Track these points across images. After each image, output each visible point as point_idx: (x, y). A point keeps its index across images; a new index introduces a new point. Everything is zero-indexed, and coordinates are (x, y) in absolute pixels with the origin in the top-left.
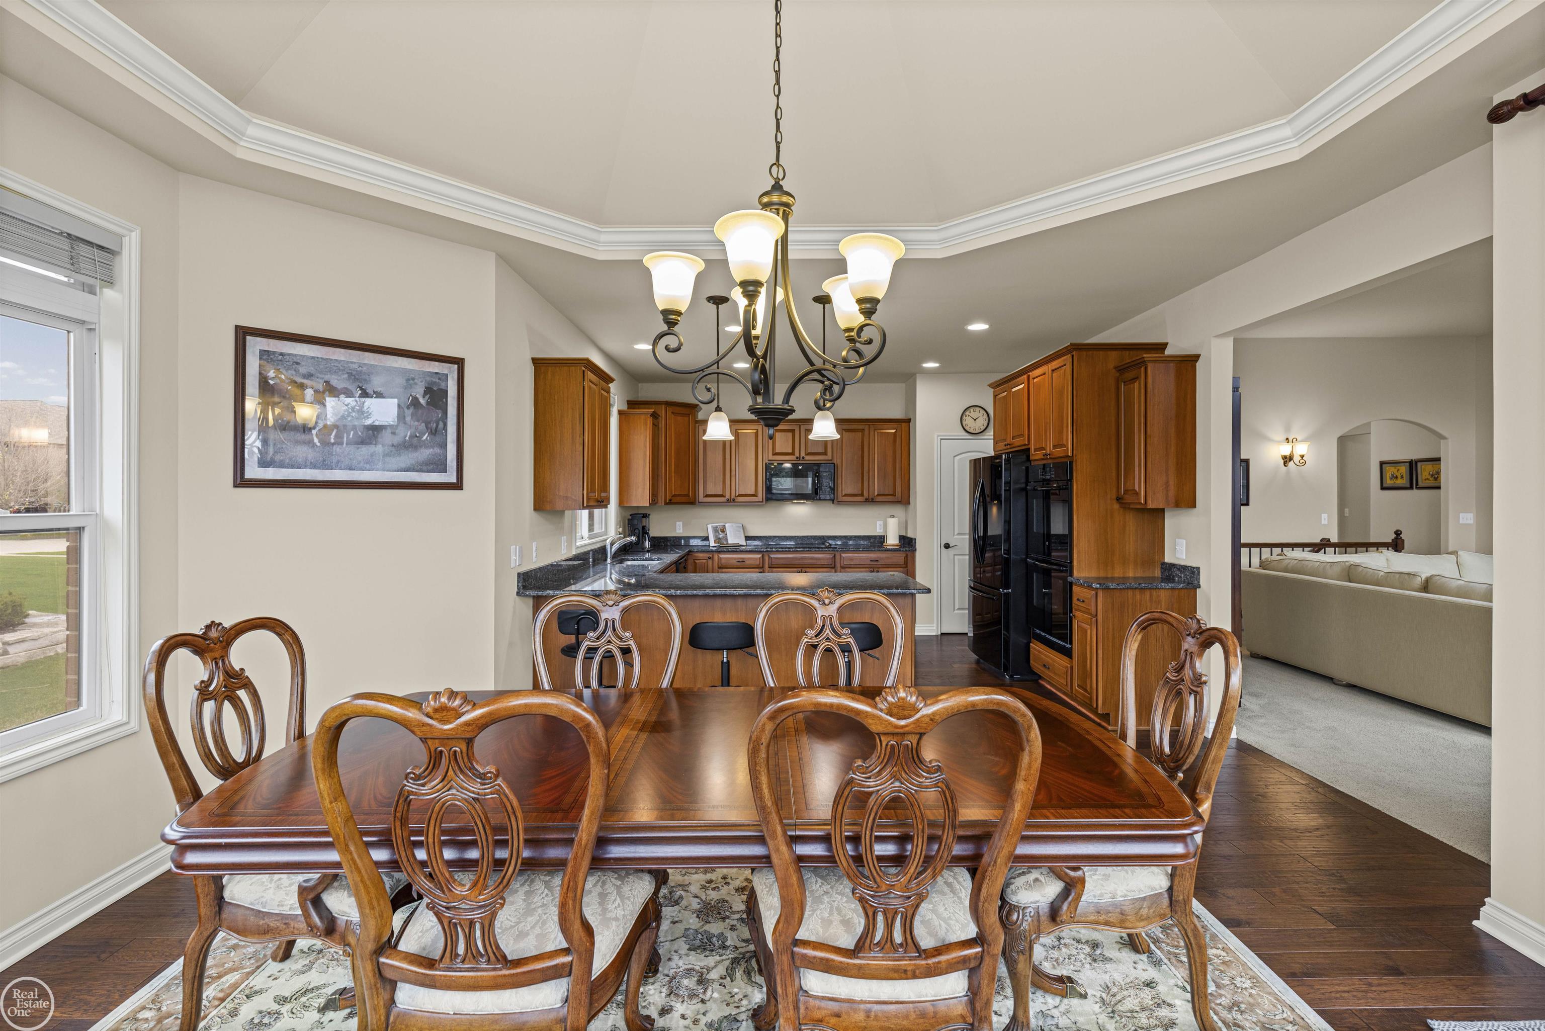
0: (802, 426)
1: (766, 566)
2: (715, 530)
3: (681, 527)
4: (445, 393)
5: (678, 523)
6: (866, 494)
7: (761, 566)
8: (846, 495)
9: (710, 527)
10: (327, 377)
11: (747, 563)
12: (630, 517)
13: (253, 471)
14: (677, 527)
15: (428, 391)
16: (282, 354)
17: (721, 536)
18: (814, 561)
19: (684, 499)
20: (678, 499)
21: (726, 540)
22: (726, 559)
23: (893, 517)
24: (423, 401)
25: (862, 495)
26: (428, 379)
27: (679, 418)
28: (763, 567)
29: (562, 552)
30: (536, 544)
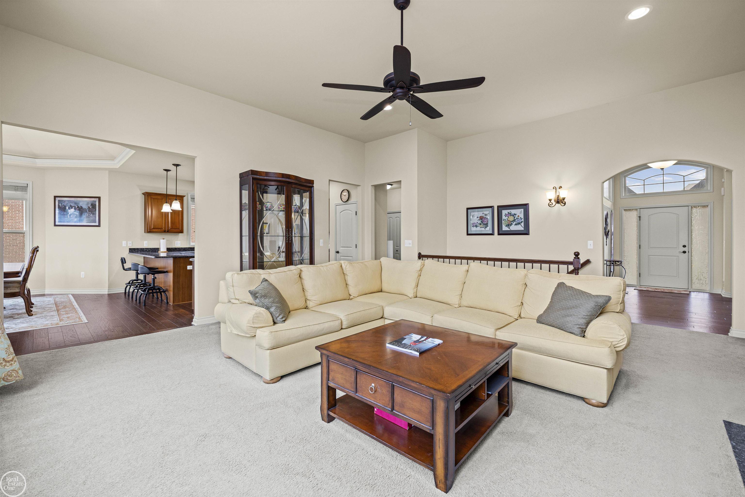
4: (96, 205)
10: (70, 204)
13: (57, 223)
15: (92, 205)
16: (62, 200)
24: (90, 207)
26: (92, 202)
29: (176, 246)
30: (146, 242)
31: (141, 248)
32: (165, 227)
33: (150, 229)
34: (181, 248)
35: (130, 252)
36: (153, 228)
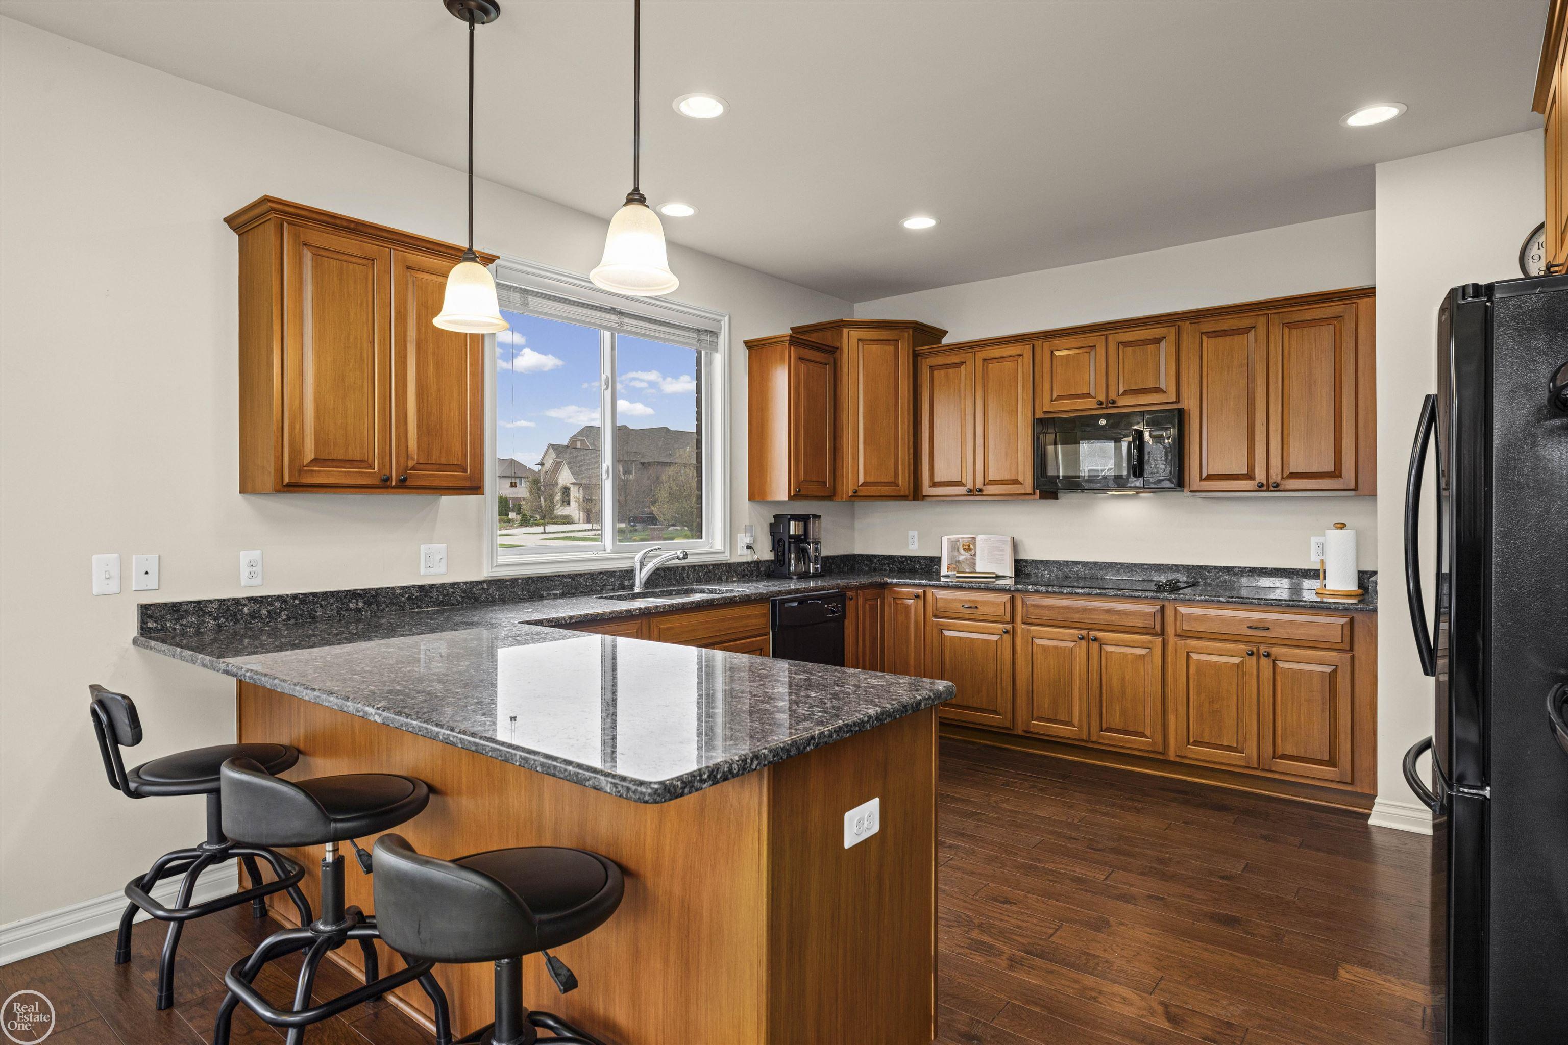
0: (1110, 337)
1: (1019, 619)
2: (954, 546)
3: (916, 540)
5: (911, 533)
6: (1260, 476)
7: (1008, 617)
8: (1210, 477)
9: (945, 539)
11: (983, 610)
12: (773, 520)
14: (910, 540)
17: (961, 558)
18: (1115, 619)
19: (886, 490)
20: (873, 490)
21: (973, 565)
22: (946, 600)
23: (1343, 526)
25: (1249, 476)
27: (875, 348)
28: (1013, 620)
29: (423, 571)
30: (256, 554)
31: (222, 602)
32: (385, 454)
33: (298, 469)
34: (453, 585)
35: (145, 631)
36: (316, 461)
